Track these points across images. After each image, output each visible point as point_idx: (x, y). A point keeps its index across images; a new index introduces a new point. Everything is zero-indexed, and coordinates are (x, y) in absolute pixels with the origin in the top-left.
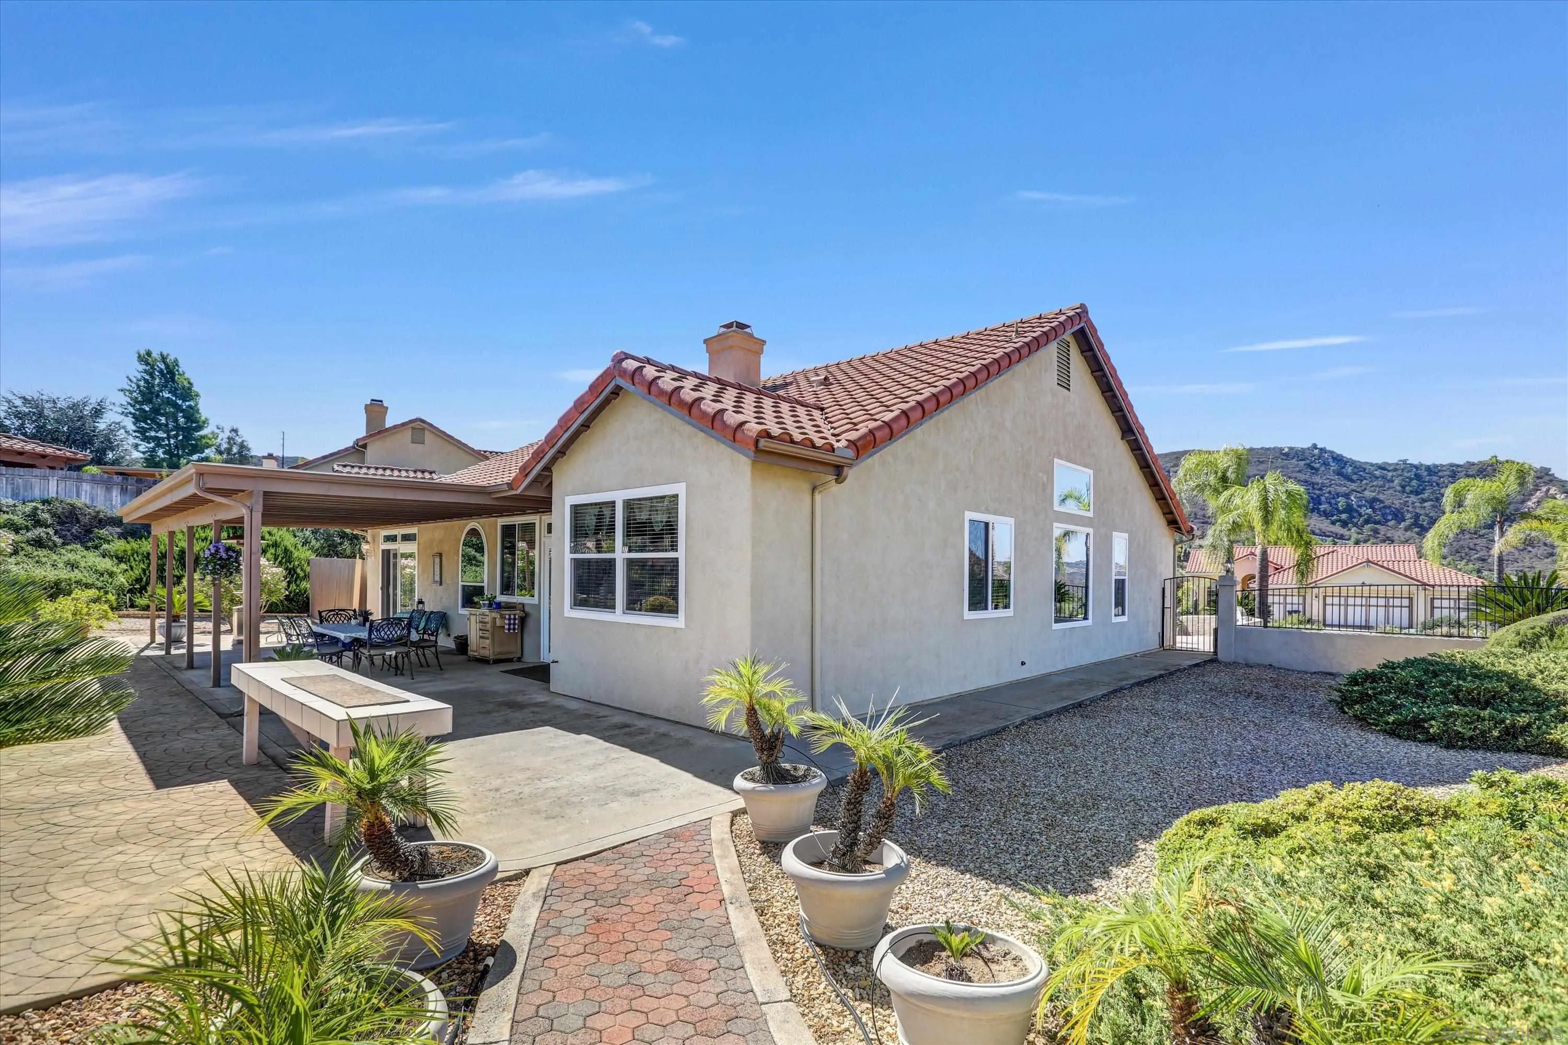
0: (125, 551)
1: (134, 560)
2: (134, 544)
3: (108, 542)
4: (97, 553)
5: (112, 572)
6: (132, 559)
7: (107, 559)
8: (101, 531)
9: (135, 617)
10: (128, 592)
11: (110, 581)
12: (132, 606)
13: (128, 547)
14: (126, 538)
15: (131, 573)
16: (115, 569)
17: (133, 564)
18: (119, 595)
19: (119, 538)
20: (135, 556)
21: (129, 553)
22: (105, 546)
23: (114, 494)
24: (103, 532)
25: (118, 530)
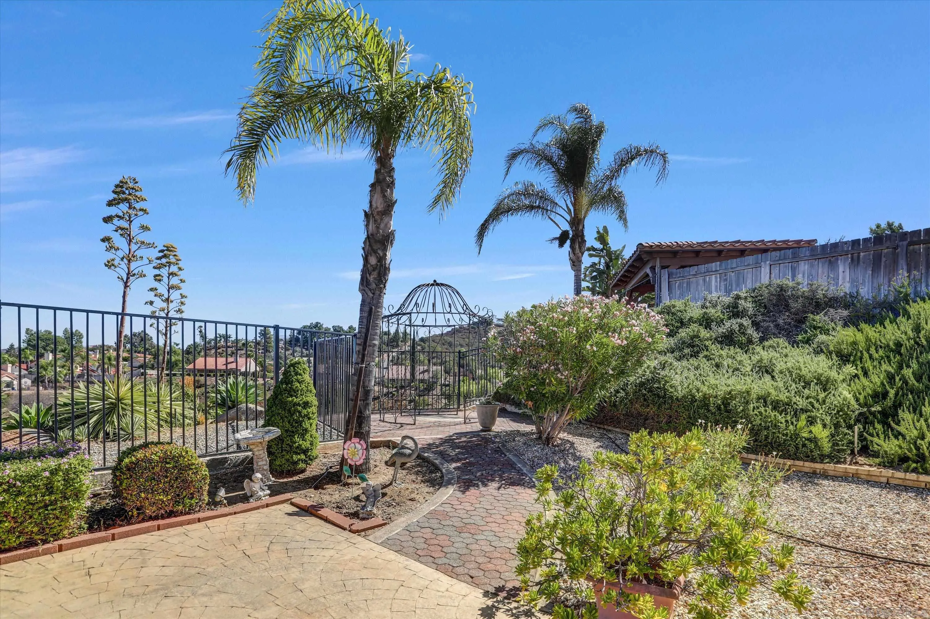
0: (854, 343)
1: (871, 357)
2: (870, 331)
3: (827, 332)
4: (808, 349)
5: (828, 380)
6: (866, 355)
7: (822, 357)
8: (817, 318)
9: (870, 482)
10: (857, 421)
11: (822, 395)
12: (865, 450)
13: (860, 337)
14: (857, 326)
15: (863, 380)
16: (833, 374)
17: (868, 364)
18: (837, 426)
19: (845, 325)
20: (873, 350)
21: (862, 346)
22: (822, 338)
23: (841, 269)
24: (819, 318)
25: (845, 313)
